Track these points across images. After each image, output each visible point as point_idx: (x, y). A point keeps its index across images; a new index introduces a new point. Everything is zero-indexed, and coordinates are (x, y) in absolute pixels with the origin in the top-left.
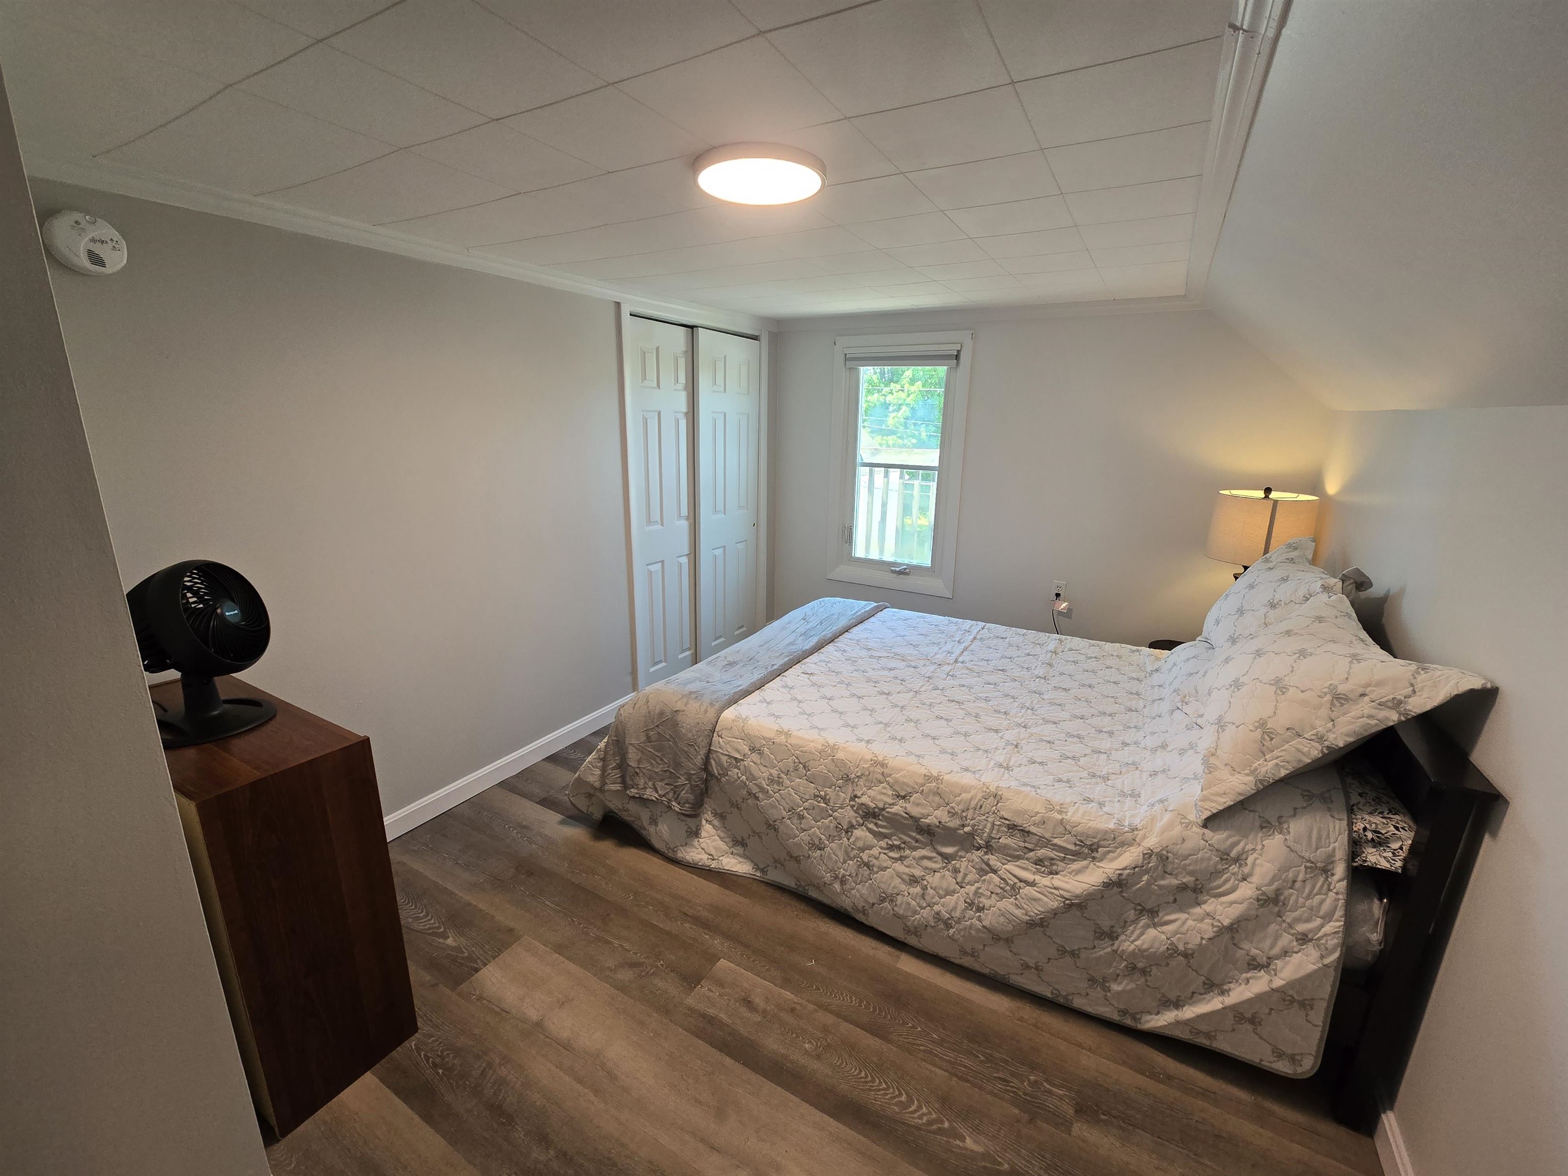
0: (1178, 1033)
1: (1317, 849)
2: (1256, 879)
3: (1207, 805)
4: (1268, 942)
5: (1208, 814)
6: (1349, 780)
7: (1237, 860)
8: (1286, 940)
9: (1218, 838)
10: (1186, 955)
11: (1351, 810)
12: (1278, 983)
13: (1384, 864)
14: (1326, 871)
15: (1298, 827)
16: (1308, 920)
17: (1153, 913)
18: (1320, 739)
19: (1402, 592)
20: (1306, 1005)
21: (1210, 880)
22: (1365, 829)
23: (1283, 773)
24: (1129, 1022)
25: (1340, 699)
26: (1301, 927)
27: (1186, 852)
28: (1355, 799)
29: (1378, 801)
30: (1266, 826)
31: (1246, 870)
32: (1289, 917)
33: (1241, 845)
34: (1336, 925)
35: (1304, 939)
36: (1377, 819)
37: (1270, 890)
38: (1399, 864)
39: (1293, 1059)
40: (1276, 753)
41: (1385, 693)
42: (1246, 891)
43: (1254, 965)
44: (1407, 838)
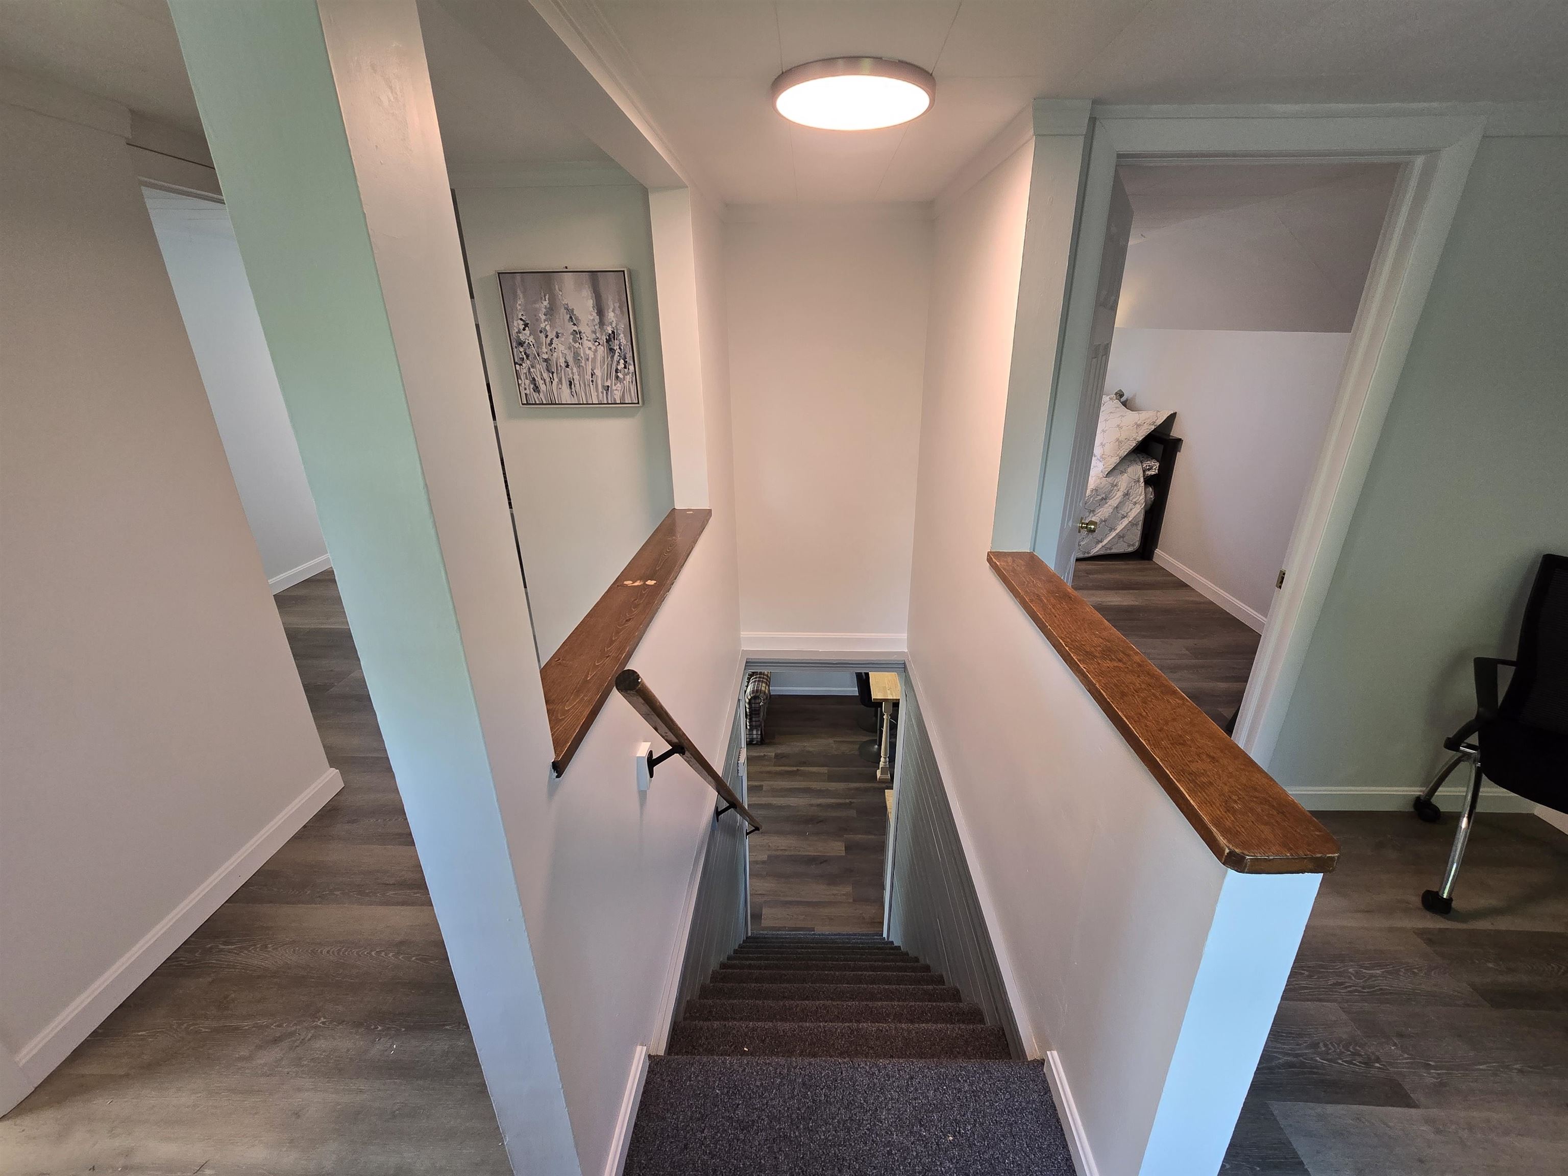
0: (1102, 552)
1: (1136, 475)
2: (1122, 489)
3: (1107, 469)
4: (1126, 508)
5: (1107, 472)
6: (1138, 455)
7: (1116, 485)
8: (1131, 506)
9: (1110, 479)
10: (1105, 521)
11: (1142, 462)
12: (1130, 519)
13: (1153, 473)
14: (1139, 481)
15: (1130, 470)
16: (1136, 497)
17: (1093, 511)
18: (1135, 440)
19: (1135, 396)
20: (1137, 525)
21: (1109, 494)
22: (1146, 466)
23: (1126, 453)
24: (1086, 555)
25: (1138, 426)
26: (1134, 500)
27: (1102, 486)
28: (1142, 459)
29: (1147, 458)
30: (1122, 473)
31: (1118, 487)
32: (1131, 499)
33: (1116, 481)
34: (1143, 496)
35: (1135, 503)
36: (1149, 462)
37: (1126, 491)
38: (1157, 471)
39: (1133, 545)
40: (1123, 447)
41: (1148, 421)
42: (1120, 494)
43: (1124, 517)
44: (1157, 464)
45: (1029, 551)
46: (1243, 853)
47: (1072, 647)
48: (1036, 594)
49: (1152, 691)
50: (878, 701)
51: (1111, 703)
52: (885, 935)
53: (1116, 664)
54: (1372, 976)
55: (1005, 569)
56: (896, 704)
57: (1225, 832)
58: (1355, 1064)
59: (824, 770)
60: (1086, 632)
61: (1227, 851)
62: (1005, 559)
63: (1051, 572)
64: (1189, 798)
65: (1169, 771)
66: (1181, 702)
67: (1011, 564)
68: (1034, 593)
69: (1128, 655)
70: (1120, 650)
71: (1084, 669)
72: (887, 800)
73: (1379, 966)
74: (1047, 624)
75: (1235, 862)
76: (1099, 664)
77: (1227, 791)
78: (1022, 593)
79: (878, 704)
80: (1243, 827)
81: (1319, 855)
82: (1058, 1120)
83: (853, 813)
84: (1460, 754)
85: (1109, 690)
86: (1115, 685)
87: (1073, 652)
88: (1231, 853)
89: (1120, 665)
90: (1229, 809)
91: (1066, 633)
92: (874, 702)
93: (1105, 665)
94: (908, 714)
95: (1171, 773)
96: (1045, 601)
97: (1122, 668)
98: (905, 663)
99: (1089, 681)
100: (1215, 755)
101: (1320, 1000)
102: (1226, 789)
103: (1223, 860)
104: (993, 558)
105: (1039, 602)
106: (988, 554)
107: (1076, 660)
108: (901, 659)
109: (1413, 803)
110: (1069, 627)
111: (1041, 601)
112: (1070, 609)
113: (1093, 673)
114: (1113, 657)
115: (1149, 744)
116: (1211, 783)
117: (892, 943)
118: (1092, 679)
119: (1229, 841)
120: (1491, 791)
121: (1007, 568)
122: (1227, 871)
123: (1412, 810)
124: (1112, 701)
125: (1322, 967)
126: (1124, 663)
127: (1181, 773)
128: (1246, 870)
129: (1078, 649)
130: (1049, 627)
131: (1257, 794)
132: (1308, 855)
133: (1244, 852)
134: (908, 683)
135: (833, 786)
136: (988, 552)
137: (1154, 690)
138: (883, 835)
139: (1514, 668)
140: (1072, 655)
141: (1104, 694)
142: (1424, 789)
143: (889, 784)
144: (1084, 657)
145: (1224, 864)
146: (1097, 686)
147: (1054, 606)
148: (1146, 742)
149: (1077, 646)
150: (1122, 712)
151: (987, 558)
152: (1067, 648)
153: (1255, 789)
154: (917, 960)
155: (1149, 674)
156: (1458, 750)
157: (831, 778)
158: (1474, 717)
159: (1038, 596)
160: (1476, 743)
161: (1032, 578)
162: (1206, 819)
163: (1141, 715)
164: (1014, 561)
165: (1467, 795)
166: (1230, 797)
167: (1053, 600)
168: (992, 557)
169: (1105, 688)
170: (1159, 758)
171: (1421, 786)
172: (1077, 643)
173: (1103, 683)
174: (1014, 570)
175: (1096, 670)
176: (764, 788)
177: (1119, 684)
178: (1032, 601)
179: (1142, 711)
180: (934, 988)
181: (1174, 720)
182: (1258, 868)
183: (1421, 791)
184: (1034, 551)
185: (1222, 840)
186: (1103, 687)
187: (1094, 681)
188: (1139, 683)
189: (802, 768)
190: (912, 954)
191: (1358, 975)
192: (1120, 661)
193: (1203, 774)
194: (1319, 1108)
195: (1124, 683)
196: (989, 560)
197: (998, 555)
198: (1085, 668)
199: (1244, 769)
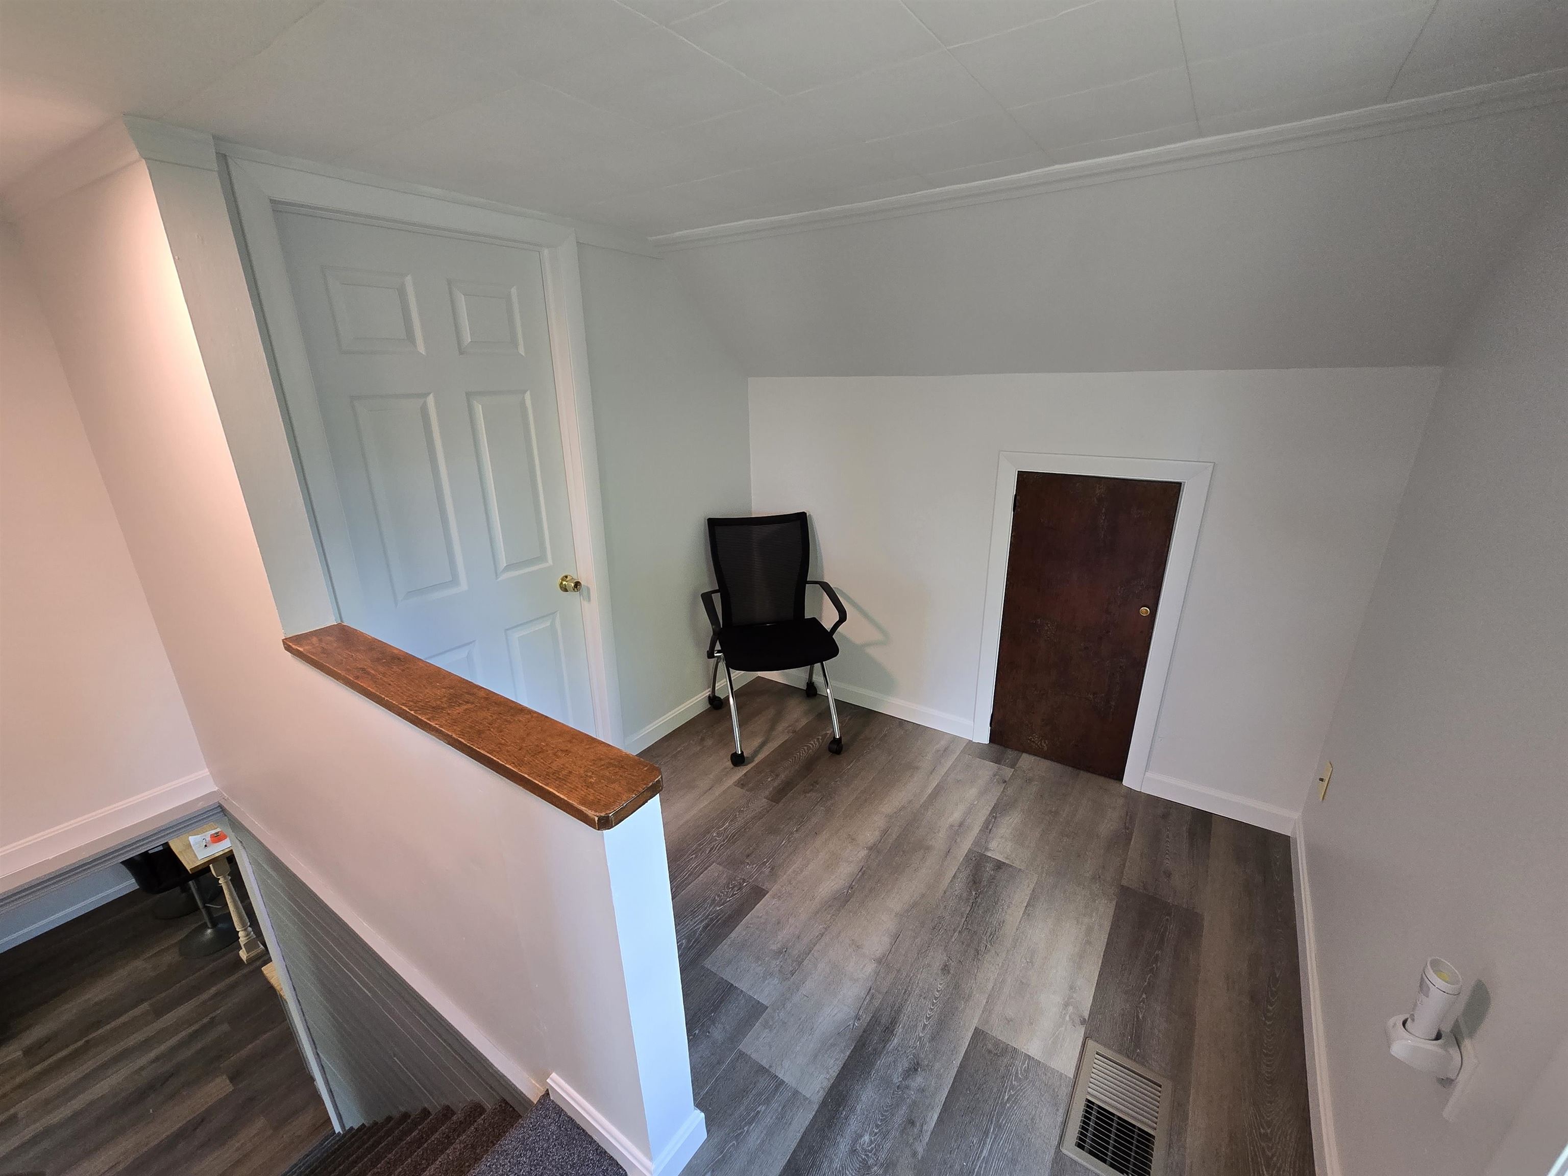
45: (336, 624)
46: (606, 814)
47: (417, 709)
48: (361, 668)
49: (504, 718)
50: (200, 868)
51: (472, 746)
52: (338, 1129)
53: (466, 707)
54: (725, 829)
55: (313, 654)
56: (230, 858)
57: (590, 805)
58: (736, 894)
59: (145, 1006)
60: (426, 688)
61: (596, 819)
62: (309, 641)
63: (369, 639)
64: (558, 794)
65: (537, 780)
66: (529, 716)
67: (317, 645)
68: (357, 668)
69: (473, 694)
70: (465, 692)
71: (437, 726)
72: (269, 979)
73: (726, 820)
74: (383, 696)
75: (605, 823)
76: (448, 714)
77: (583, 772)
78: (343, 673)
79: (203, 870)
80: (601, 794)
81: (651, 784)
82: (579, 1127)
83: (225, 1027)
84: (716, 659)
85: (466, 735)
86: (471, 727)
87: (420, 714)
88: (600, 819)
89: (469, 706)
90: (589, 786)
91: (406, 698)
92: (193, 874)
93: (455, 712)
94: (254, 862)
95: (539, 781)
96: (373, 672)
97: (472, 708)
98: (220, 806)
99: (445, 735)
100: (567, 748)
101: (706, 869)
102: (582, 771)
103: (597, 827)
104: (293, 645)
105: (366, 676)
106: (283, 641)
107: (425, 720)
108: (212, 802)
109: (708, 702)
110: (409, 690)
111: (369, 673)
112: (403, 670)
113: (446, 725)
114: (461, 702)
115: (516, 766)
116: (570, 772)
117: (352, 1128)
118: (446, 732)
119: (596, 811)
120: (736, 674)
121: (314, 650)
122: (603, 832)
123: (710, 706)
124: (472, 743)
125: (700, 845)
126: (472, 703)
127: (546, 778)
128: (613, 825)
129: (423, 709)
130: (386, 698)
131: (603, 763)
132: (645, 788)
133: (607, 812)
134: (237, 826)
135: (169, 1018)
136: (283, 640)
137: (505, 716)
138: (284, 1021)
139: (719, 594)
140: (420, 717)
141: (462, 740)
142: (709, 689)
143: (265, 957)
144: (432, 713)
145: (598, 830)
146: (454, 736)
147: (384, 674)
148: (512, 766)
149: (422, 706)
150: (484, 750)
151: (285, 647)
152: (412, 712)
153: (601, 759)
154: (389, 1119)
155: (496, 703)
156: (714, 657)
157: (159, 1012)
158: (712, 634)
159: (363, 669)
160: (720, 649)
161: (350, 653)
162: (575, 804)
163: (501, 744)
164: (320, 640)
165: (727, 684)
166: (587, 776)
167: (381, 669)
168: (290, 644)
169: (462, 734)
170: (526, 774)
171: (708, 688)
172: (420, 703)
173: (459, 731)
174: (324, 651)
175: (448, 721)
176: (21, 1115)
177: (473, 725)
178: (357, 678)
179: (501, 740)
180: (420, 1130)
181: (528, 735)
182: (621, 817)
183: (709, 692)
184: (342, 621)
185: (590, 813)
186: (459, 734)
187: (449, 733)
188: (491, 716)
189: (91, 1036)
190: (380, 1119)
191: (719, 835)
192: (467, 702)
193: (563, 768)
194: (727, 941)
195: (477, 722)
196: (288, 648)
197: (298, 639)
198: (436, 724)
199: (589, 748)
